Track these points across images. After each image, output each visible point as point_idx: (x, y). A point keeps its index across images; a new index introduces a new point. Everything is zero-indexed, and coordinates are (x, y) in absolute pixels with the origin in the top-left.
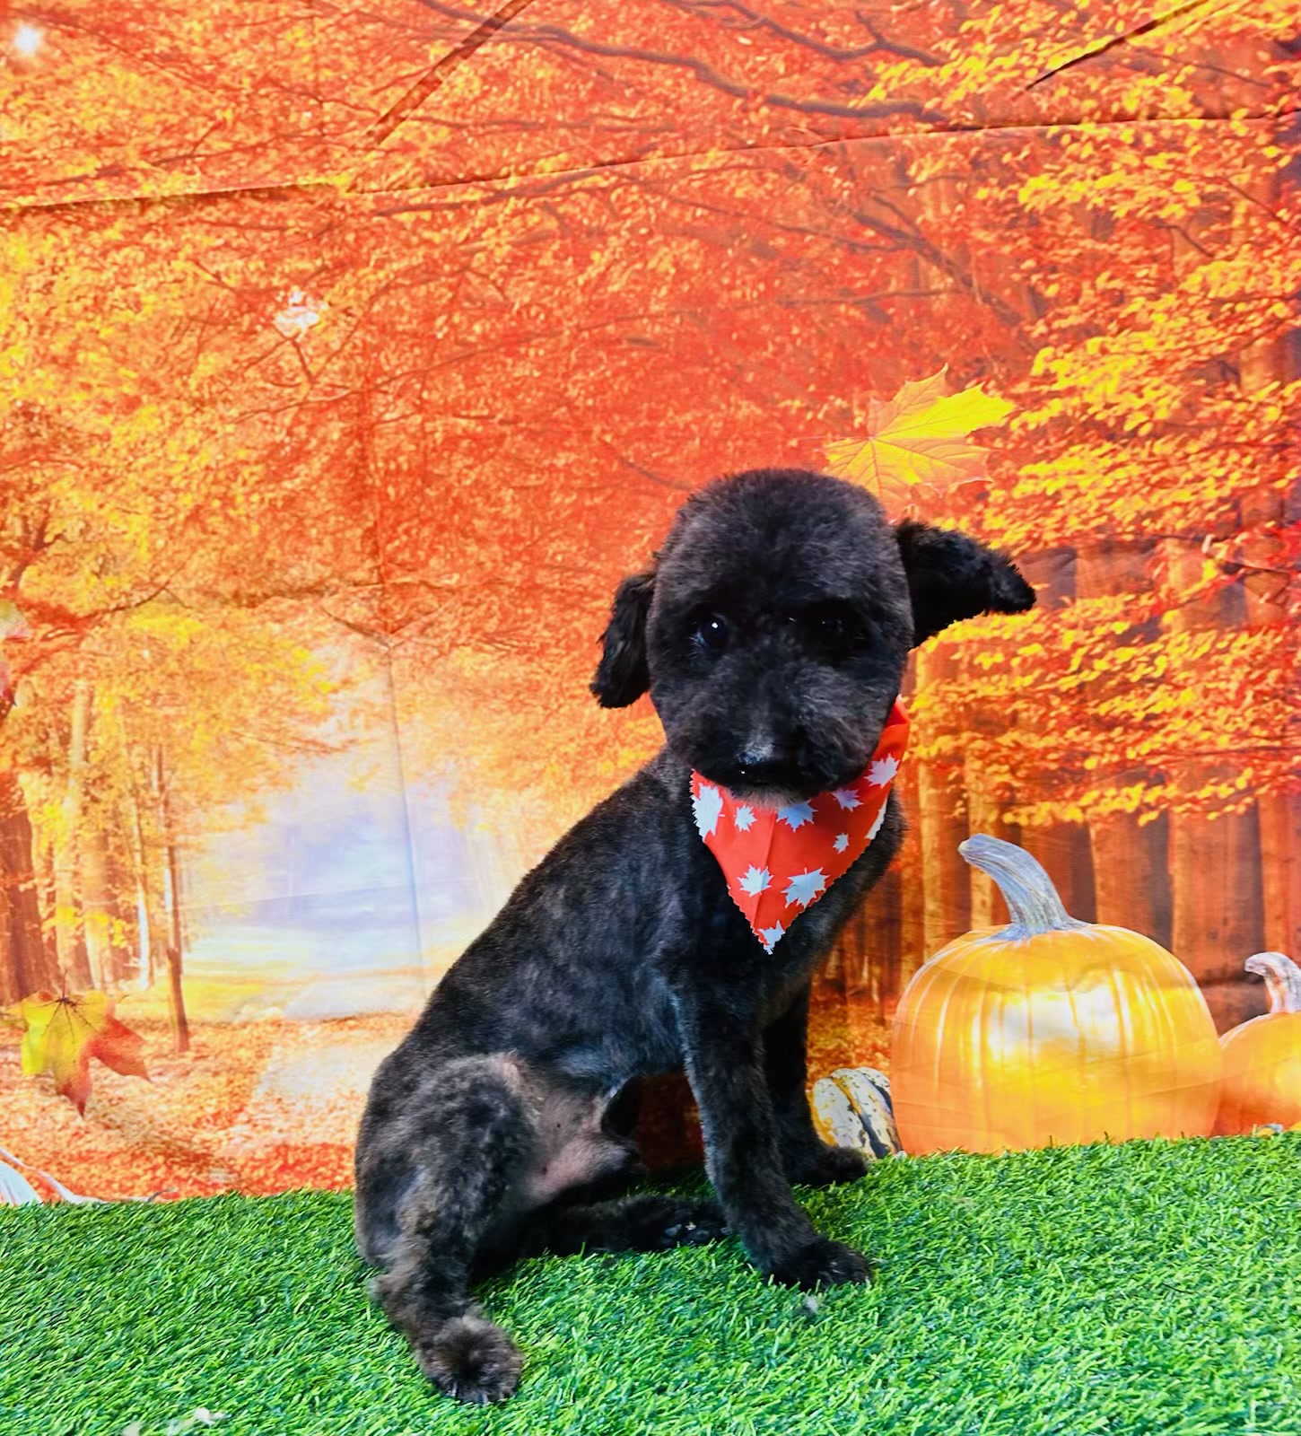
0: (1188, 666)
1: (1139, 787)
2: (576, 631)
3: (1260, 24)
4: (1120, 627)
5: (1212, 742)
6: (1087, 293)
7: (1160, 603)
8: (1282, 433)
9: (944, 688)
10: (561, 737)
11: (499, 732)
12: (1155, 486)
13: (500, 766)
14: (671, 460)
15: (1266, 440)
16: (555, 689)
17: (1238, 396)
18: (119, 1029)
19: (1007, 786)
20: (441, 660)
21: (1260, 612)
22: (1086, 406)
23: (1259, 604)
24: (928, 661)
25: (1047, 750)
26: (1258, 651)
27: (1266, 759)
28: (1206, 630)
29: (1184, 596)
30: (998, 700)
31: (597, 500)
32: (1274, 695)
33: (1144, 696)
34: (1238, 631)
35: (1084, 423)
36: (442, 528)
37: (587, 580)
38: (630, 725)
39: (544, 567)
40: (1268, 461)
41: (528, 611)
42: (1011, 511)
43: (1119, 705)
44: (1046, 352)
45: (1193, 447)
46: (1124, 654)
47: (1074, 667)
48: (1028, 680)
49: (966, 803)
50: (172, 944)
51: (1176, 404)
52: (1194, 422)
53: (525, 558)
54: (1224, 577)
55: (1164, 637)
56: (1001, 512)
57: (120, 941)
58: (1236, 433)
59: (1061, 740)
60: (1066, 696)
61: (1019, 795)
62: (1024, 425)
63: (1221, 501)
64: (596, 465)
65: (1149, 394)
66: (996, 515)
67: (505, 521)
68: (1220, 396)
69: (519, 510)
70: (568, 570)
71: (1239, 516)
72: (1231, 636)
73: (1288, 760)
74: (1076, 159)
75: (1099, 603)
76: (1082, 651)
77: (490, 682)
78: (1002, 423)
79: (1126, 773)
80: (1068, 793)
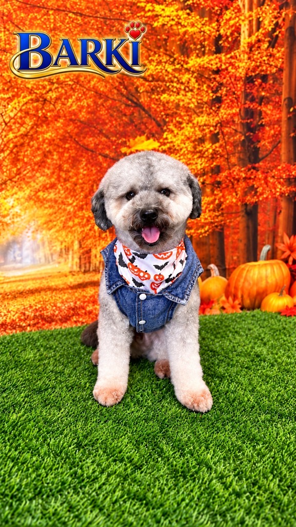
3: (210, 66)
6: (174, 121)
8: (212, 155)
15: (209, 156)
17: (204, 146)
22: (174, 146)
23: (208, 191)
35: (174, 149)
40: (210, 161)
45: (195, 157)
51: (192, 147)
52: (196, 151)
58: (204, 154)
62: (162, 149)
63: (201, 169)
65: (187, 145)
74: (173, 91)
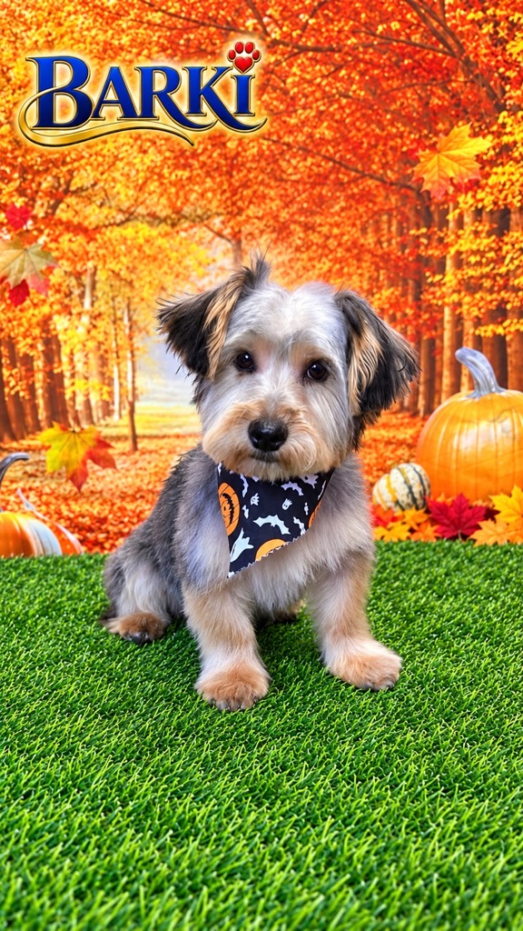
9: (457, 272)
18: (102, 443)
19: (477, 317)
24: (451, 258)
25: (492, 301)
30: (476, 278)
42: (487, 190)
44: (505, 113)
47: (507, 263)
48: (488, 269)
49: (462, 325)
50: (130, 398)
56: (484, 190)
57: (106, 397)
59: (498, 296)
60: (502, 276)
61: (482, 321)
80: (499, 320)
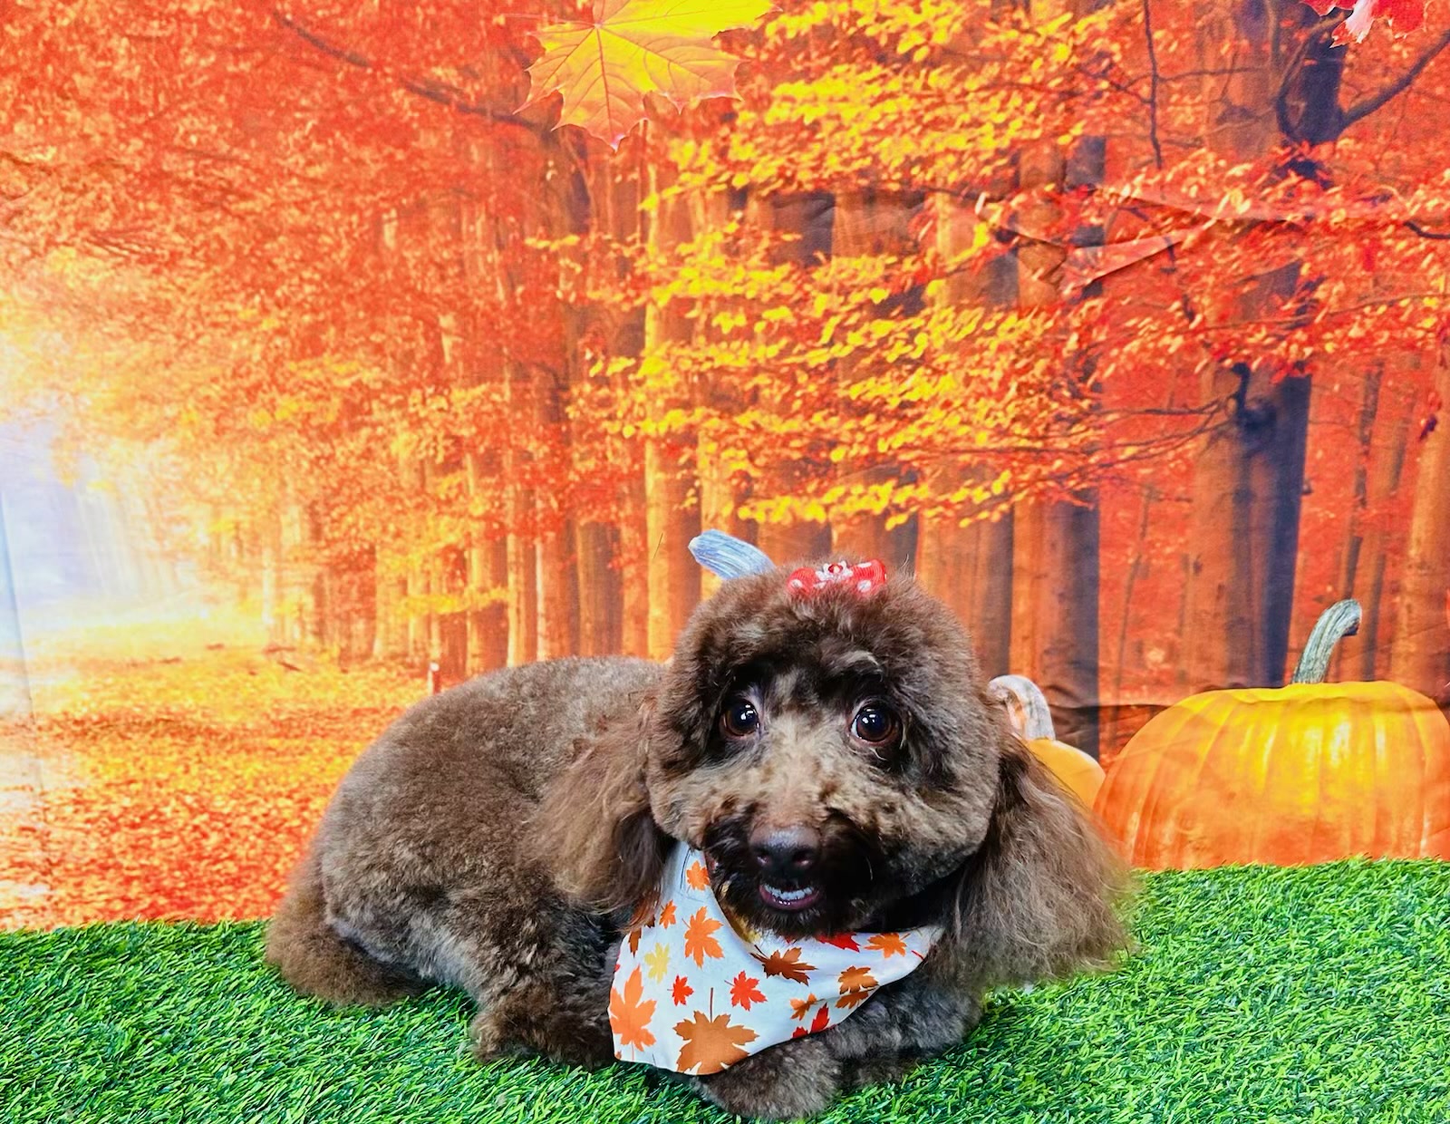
0: (951, 347)
1: (890, 485)
2: (217, 237)
4: (879, 295)
5: (970, 439)
7: (925, 269)
8: (1070, 78)
9: (676, 351)
10: (200, 375)
11: (118, 364)
12: (926, 127)
13: (120, 408)
14: (342, 23)
15: (1053, 84)
16: (191, 313)
17: (1026, 25)
19: (745, 476)
20: (34, 261)
21: (1031, 290)
22: (855, 16)
23: (1031, 279)
24: (658, 317)
25: (789, 436)
26: (1026, 337)
27: (1024, 463)
28: (972, 306)
29: (951, 264)
30: (737, 372)
31: (245, 66)
32: (1040, 388)
33: (901, 379)
34: (1007, 311)
35: (852, 38)
36: (30, 83)
37: (232, 173)
38: (291, 366)
39: (173, 149)
40: (1053, 110)
41: (153, 206)
42: (760, 139)
43: (872, 389)
45: (972, 84)
46: (881, 328)
47: (825, 339)
48: (773, 351)
49: (698, 493)
51: (957, 27)
52: (976, 52)
53: (146, 135)
54: (997, 245)
55: (927, 311)
56: (751, 138)
58: (1021, 71)
59: (806, 425)
60: (814, 373)
61: (756, 487)
62: (781, 32)
63: (999, 153)
64: (242, 18)
65: (928, 10)
66: (744, 142)
67: (118, 81)
68: (1005, 23)
69: (138, 69)
70: (208, 156)
71: (1017, 174)
72: (999, 316)
73: (1051, 463)
75: (856, 263)
76: (834, 321)
77: (103, 297)
78: (755, 26)
79: (876, 468)
80: (811, 487)
